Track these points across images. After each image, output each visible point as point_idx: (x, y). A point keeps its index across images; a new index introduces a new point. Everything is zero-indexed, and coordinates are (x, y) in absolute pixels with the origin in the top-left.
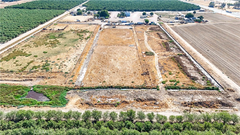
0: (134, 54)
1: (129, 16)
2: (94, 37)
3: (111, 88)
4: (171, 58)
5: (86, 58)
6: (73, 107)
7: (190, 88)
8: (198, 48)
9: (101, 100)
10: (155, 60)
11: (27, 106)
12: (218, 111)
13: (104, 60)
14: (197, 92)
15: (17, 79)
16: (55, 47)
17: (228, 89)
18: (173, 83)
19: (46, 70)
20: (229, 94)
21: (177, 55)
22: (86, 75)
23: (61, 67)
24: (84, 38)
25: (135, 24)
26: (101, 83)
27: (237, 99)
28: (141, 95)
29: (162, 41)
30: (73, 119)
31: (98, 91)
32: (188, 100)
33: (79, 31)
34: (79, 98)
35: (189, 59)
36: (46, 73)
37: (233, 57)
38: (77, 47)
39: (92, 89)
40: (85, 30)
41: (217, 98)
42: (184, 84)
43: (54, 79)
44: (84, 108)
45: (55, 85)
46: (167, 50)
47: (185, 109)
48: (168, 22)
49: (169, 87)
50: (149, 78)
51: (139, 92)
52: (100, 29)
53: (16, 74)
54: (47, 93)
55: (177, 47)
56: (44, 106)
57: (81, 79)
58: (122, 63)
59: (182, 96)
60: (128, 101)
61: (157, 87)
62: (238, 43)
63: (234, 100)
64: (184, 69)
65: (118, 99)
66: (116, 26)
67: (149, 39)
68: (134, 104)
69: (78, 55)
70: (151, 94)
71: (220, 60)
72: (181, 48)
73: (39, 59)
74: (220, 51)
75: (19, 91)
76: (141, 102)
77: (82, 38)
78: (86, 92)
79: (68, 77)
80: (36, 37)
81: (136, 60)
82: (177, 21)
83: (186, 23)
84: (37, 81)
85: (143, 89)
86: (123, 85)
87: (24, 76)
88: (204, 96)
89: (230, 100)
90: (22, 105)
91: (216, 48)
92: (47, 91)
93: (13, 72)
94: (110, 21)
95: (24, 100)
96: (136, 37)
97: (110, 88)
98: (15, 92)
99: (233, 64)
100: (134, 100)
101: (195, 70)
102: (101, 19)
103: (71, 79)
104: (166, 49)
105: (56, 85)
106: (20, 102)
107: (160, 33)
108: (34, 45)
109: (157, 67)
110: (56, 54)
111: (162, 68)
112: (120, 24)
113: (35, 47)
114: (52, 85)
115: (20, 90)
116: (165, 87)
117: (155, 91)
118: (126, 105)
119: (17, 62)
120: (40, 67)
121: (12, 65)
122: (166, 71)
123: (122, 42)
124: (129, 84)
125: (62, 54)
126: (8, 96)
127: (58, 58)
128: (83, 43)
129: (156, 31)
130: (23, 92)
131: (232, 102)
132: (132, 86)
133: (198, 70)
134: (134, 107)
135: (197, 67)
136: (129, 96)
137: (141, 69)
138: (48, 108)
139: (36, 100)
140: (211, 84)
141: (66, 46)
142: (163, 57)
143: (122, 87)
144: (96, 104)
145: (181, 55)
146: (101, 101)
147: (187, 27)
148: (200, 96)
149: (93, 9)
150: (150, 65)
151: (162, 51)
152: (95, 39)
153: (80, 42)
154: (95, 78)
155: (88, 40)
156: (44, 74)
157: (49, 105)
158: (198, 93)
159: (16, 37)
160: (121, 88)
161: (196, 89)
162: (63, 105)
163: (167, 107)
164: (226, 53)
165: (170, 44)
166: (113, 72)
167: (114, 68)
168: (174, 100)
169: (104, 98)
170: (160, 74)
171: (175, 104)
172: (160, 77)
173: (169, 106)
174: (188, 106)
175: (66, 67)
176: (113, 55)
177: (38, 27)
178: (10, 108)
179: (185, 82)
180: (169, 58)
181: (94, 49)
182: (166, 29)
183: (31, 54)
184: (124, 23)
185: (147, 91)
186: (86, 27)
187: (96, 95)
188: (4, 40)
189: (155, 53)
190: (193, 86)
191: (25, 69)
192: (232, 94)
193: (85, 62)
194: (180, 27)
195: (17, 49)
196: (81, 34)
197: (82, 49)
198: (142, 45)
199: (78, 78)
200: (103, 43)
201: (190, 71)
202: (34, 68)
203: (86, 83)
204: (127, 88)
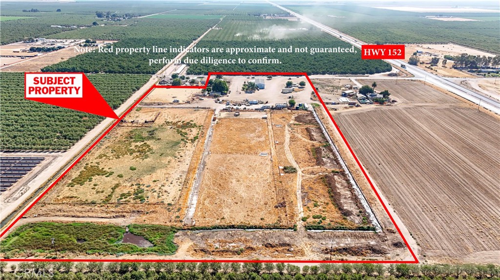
0: (266, 170)
1: (263, 88)
2: (205, 136)
4: (322, 178)
5: (194, 179)
6: (184, 255)
8: (366, 159)
9: (220, 245)
10: (298, 182)
11: (127, 253)
13: (221, 182)
14: (345, 234)
15: (104, 215)
16: (146, 158)
17: (387, 230)
18: (316, 220)
19: (140, 200)
20: (386, 237)
21: (330, 173)
22: (197, 207)
23: (161, 194)
24: (189, 140)
25: (272, 108)
26: (219, 221)
27: (394, 244)
28: (272, 238)
29: (313, 146)
30: (187, 270)
31: (216, 233)
32: (331, 244)
33: (179, 123)
34: (191, 243)
35: (348, 181)
36: (142, 206)
37: (413, 176)
38: (179, 157)
39: (207, 229)
40: (189, 123)
41: (369, 242)
42: (332, 221)
43: (154, 214)
44: (198, 256)
45: (156, 223)
47: (326, 257)
48: (327, 104)
49: (311, 226)
50: (286, 212)
51: (269, 234)
52: (214, 120)
53: (101, 207)
54: (148, 236)
55: (333, 157)
56: (148, 254)
57: (191, 212)
58: (248, 187)
60: (255, 246)
61: (294, 226)
62: (429, 149)
63: (390, 245)
64: (334, 197)
65: (242, 244)
67: (293, 139)
68: (262, 251)
69: (183, 172)
70: (286, 236)
71: (392, 182)
72: (340, 159)
73: (126, 182)
74: (397, 165)
75: (112, 233)
76: (271, 248)
77: (185, 140)
78: (199, 235)
79: (173, 211)
80: (113, 138)
81: (268, 181)
82: (344, 99)
83: (358, 106)
84: (131, 218)
85: (275, 230)
86: (249, 224)
87: (113, 209)
88: (354, 239)
89: (385, 245)
90: (121, 252)
91: (393, 159)
93: (95, 203)
94: (230, 100)
95: (122, 246)
96: (271, 136)
97: (231, 228)
98: (108, 234)
99: (408, 189)
100: (263, 245)
101: (352, 199)
102: (215, 96)
103: (177, 214)
104: (317, 161)
105: (157, 223)
106: (117, 248)
107: (312, 127)
108: (112, 154)
109: (299, 194)
110: (150, 171)
111: (305, 195)
112: (247, 107)
113: (115, 158)
115: (113, 231)
116: (305, 227)
117: (291, 232)
118: (252, 253)
119: (96, 187)
120: (131, 195)
121: (91, 193)
122: (310, 200)
123: (250, 147)
124: (256, 222)
125: (158, 171)
126: (99, 240)
127: (153, 180)
128: (188, 150)
129: (306, 123)
130: (118, 234)
131: (386, 248)
132: (261, 225)
133: (355, 199)
134: (262, 255)
135: (356, 193)
136: (256, 240)
137: (275, 198)
138: (154, 256)
139: (137, 246)
140: (367, 222)
141: (162, 157)
142: (309, 176)
143: (247, 227)
144: (213, 251)
146: (219, 247)
147: (359, 114)
148: (349, 239)
149: (199, 71)
150: (289, 190)
151: (310, 164)
152: (206, 140)
153: (184, 148)
154: (210, 213)
155: (196, 143)
156: (138, 206)
157: (154, 253)
158: (347, 235)
159: (81, 139)
160: (246, 228)
161: (346, 230)
162: (173, 252)
163: (303, 255)
165: (324, 150)
166: (235, 202)
167: (236, 196)
168: (314, 245)
169: (224, 242)
170: (302, 206)
171: (315, 250)
172: (300, 209)
173: (306, 253)
175: (168, 194)
176: (234, 172)
178: (107, 256)
179: (333, 218)
180: (318, 178)
181: (206, 160)
182: (323, 118)
183: (113, 173)
184: (254, 105)
185: (280, 232)
186: (189, 114)
187: (213, 238)
188: (66, 146)
189: (298, 169)
190: (342, 225)
191: (110, 199)
192: (391, 237)
193: (194, 186)
194: (347, 114)
195: (90, 163)
196: (183, 131)
197: (188, 162)
198: (281, 152)
199: (186, 213)
200: (219, 149)
201: (345, 200)
202: (123, 197)
203: (198, 221)
204: (254, 229)
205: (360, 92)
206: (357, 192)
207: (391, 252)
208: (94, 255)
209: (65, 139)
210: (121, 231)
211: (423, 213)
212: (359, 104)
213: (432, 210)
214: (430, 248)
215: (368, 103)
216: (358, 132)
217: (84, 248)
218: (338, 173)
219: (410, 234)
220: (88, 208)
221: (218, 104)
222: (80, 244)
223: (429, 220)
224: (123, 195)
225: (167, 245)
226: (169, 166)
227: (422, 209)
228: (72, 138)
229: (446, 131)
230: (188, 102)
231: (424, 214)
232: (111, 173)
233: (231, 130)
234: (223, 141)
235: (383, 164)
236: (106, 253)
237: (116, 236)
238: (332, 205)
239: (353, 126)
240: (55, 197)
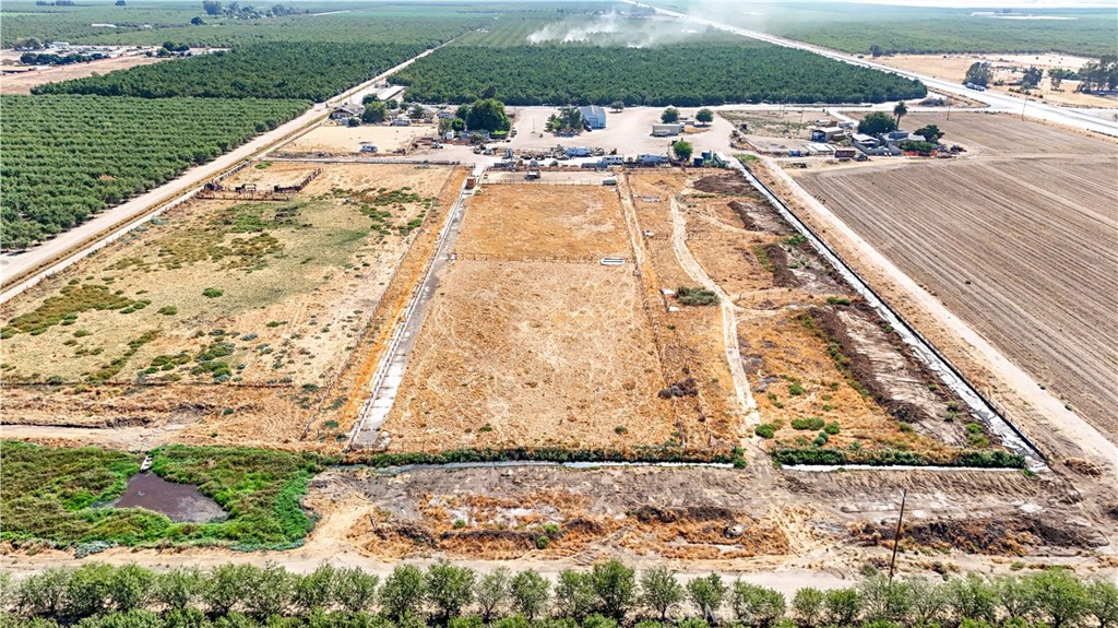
0: (624, 300)
1: (602, 127)
2: (442, 220)
3: (517, 456)
4: (799, 318)
5: (400, 319)
6: (336, 548)
7: (888, 456)
8: (923, 270)
9: (471, 515)
10: (725, 327)
11: (120, 544)
12: (1026, 569)
13: (484, 328)
14: (922, 478)
15: (81, 418)
16: (258, 268)
17: (1068, 464)
18: (807, 433)
19: (215, 376)
20: (1072, 488)
21: (822, 304)
22: (402, 395)
23: (285, 360)
24: (394, 228)
25: (630, 164)
26: (472, 436)
27: (1112, 512)
28: (660, 489)
29: (755, 241)
30: (336, 606)
31: (458, 474)
32: (881, 513)
33: (370, 194)
34: (367, 508)
35: (882, 324)
36: (215, 391)
37: (1086, 313)
38: (360, 265)
39: (429, 463)
40: (397, 192)
41: (1017, 503)
42: (862, 438)
43: (252, 416)
44: (388, 552)
45: (254, 443)
46: (779, 278)
47: (869, 556)
48: (778, 154)
49: (793, 453)
50: (698, 410)
51: (648, 478)
52: (470, 186)
53: (76, 393)
54: (215, 485)
55: (824, 268)
56: (200, 546)
57: (378, 413)
58: (569, 341)
59: (852, 498)
60: (600, 519)
61: (734, 451)
63: (1099, 516)
64: (857, 370)
65: (551, 510)
66: (543, 174)
67: (694, 229)
68: (625, 536)
69: (367, 303)
70: (709, 484)
71: (1025, 328)
72: (843, 271)
73: (181, 325)
74: (1024, 285)
75: (87, 475)
76: (659, 526)
77: (383, 228)
78: (398, 480)
79: (317, 405)
80: (174, 223)
81: (632, 326)
82: (821, 147)
83: (861, 159)
84: (170, 427)
85: (667, 464)
86: (577, 445)
87: (113, 402)
88: (959, 497)
89: (1080, 515)
90: (99, 540)
92: (216, 471)
93: (60, 384)
94: (515, 149)
95: (109, 518)
96: (632, 220)
97: (513, 458)
98: (69, 478)
99: (1088, 348)
100: (628, 514)
101: (911, 372)
102: (473, 141)
103: (331, 415)
104: (775, 276)
105: (258, 442)
106: (90, 527)
107: (745, 202)
108: (160, 259)
109: (735, 359)
110: (265, 299)
111: (754, 364)
112: (560, 163)
113: (165, 269)
114: (241, 444)
115: (93, 467)
116: (774, 455)
117: (725, 473)
118: (589, 541)
119: (81, 340)
120: (190, 359)
121: (58, 354)
122: (775, 376)
123: (571, 246)
124: (599, 437)
125: (290, 301)
126: (31, 498)
127: (269, 321)
128: (387, 251)
129: (726, 192)
130: (104, 478)
131: (1088, 524)
132: (616, 448)
133: (924, 375)
134: (626, 550)
135: (921, 357)
136: (603, 498)
137: (658, 370)
138: (222, 553)
139: (166, 518)
140: (987, 441)
141: (309, 266)
142: (759, 312)
143: (570, 455)
144: (445, 536)
145: (843, 303)
146: (470, 520)
147: (869, 175)
148: (939, 494)
149: (436, 94)
150: (701, 348)
151: (755, 283)
152: (444, 230)
153: (377, 247)
154: (442, 413)
155: (414, 235)
156: (203, 391)
157: (225, 542)
158: (927, 483)
159: (78, 224)
160: (565, 457)
161: (919, 465)
162: (293, 540)
163: (782, 548)
164: (1051, 294)
165: (790, 251)
166: (528, 380)
167: (531, 365)
168: (816, 515)
169: (487, 505)
170: (750, 394)
171: (823, 532)
172: (746, 405)
173: (792, 543)
174: (885, 545)
175: (310, 360)
176: (526, 303)
177: (182, 179)
178: (42, 555)
179: (863, 427)
180: (787, 319)
181: (441, 274)
182: (774, 183)
183: (148, 303)
184: (578, 158)
185: (686, 471)
186: (402, 176)
189: (721, 298)
190: (904, 448)
191: (115, 372)
192: (1087, 487)
195: (83, 279)
196: (380, 209)
197: (386, 279)
198: (664, 258)
199: (362, 412)
200: (479, 250)
201: (889, 376)
202: (160, 367)
203: (400, 437)
204: (594, 460)
205: (861, 130)
210: (121, 468)
212: (865, 155)
215: (887, 152)
218: (848, 305)
220: (28, 396)
221: (481, 156)
224: (160, 360)
225: (278, 516)
226: (323, 287)
230: (399, 152)
232: (142, 305)
233: (516, 208)
234: (491, 230)
235: (980, 282)
237: (99, 485)
238: (849, 390)
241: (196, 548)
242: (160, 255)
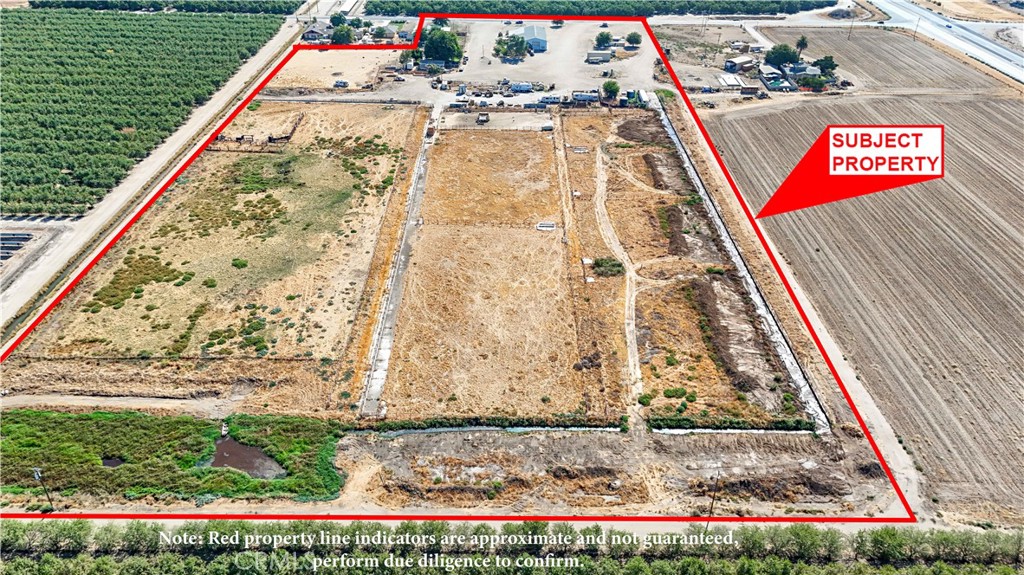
0: (553, 269)
1: (543, 51)
2: (410, 176)
3: (474, 423)
4: (683, 289)
5: (384, 292)
6: (360, 499)
7: (725, 422)
8: (786, 235)
9: (445, 472)
10: (627, 298)
11: (223, 496)
12: (794, 513)
13: (447, 300)
14: (743, 440)
15: (170, 390)
16: (270, 235)
17: (843, 429)
18: (673, 401)
19: (257, 350)
20: (841, 449)
21: (701, 274)
22: (391, 368)
23: (304, 334)
24: (371, 188)
25: (566, 104)
26: (443, 405)
27: (862, 469)
28: (570, 451)
29: (660, 203)
31: (436, 438)
32: (712, 469)
33: (348, 143)
34: (377, 467)
35: (745, 295)
36: (260, 365)
37: (898, 283)
38: (348, 232)
40: (370, 142)
41: (800, 461)
42: (710, 405)
43: (289, 387)
44: (393, 502)
45: (294, 412)
46: (673, 247)
47: (699, 504)
48: (694, 88)
49: (661, 421)
50: (600, 381)
51: (562, 441)
52: (430, 134)
53: (163, 367)
54: (274, 448)
55: (710, 233)
56: (273, 497)
57: (377, 382)
58: (511, 312)
59: (695, 458)
60: (529, 476)
61: (621, 419)
62: (933, 208)
63: (852, 471)
64: (714, 338)
65: (498, 468)
66: (492, 116)
67: (615, 184)
68: (545, 489)
69: (358, 273)
70: (603, 446)
71: (848, 299)
72: (724, 236)
73: (223, 299)
74: (860, 252)
75: (186, 440)
76: (567, 481)
77: (363, 186)
78: (395, 443)
79: (334, 378)
80: (194, 181)
81: (558, 298)
82: (731, 79)
83: (763, 96)
84: (234, 398)
86: (514, 414)
87: (189, 375)
88: (765, 455)
89: (840, 470)
90: (208, 492)
91: (849, 237)
92: (274, 437)
93: (148, 358)
94: (467, 80)
95: (211, 475)
96: (564, 176)
97: (471, 424)
98: (176, 443)
99: (889, 319)
100: (547, 471)
101: (757, 344)
102: (432, 72)
103: (344, 386)
104: (671, 242)
105: (297, 411)
106: (200, 482)
108: (191, 225)
109: (631, 329)
110: (281, 270)
111: (644, 336)
112: (507, 101)
113: (197, 236)
114: (288, 412)
115: (191, 434)
116: (648, 421)
117: (614, 436)
118: (521, 493)
119: (152, 314)
120: (235, 334)
121: (140, 329)
122: (658, 348)
123: (514, 208)
124: (529, 408)
125: (300, 270)
126: (155, 459)
127: (288, 294)
128: (368, 214)
129: (643, 142)
130: (200, 443)
131: (843, 478)
132: (542, 416)
133: (764, 344)
134: (545, 500)
135: (765, 328)
136: (532, 458)
137: (574, 343)
138: (288, 503)
139: (247, 475)
140: (794, 408)
141: (310, 235)
142: (654, 282)
143: (510, 423)
144: (429, 491)
145: (719, 273)
146: (445, 477)
147: (765, 116)
148: (753, 455)
150: (608, 320)
151: (655, 251)
152: (412, 188)
153: (360, 210)
154: (422, 384)
155: (389, 195)
156: (251, 366)
157: (288, 494)
158: (746, 444)
159: (117, 183)
161: (745, 429)
162: (332, 493)
163: (643, 498)
164: (878, 262)
165: (686, 213)
166: (481, 352)
167: (482, 338)
168: (670, 472)
169: (456, 465)
170: (638, 365)
171: (672, 485)
172: (634, 373)
173: (651, 494)
174: (710, 496)
175: (323, 335)
176: (479, 273)
177: (189, 124)
178: (175, 505)
179: (713, 396)
180: (674, 289)
181: (413, 241)
182: (683, 129)
183: (193, 275)
184: (521, 94)
185: (589, 435)
186: (372, 119)
187: (429, 453)
188: (81, 202)
189: (627, 265)
190: (736, 415)
191: (185, 347)
192: (852, 447)
193: (383, 310)
194: (738, 116)
195: (137, 248)
196: (358, 163)
197: (369, 246)
198: (586, 221)
199: (366, 383)
200: (441, 213)
201: (740, 348)
202: (215, 341)
203: (394, 406)
204: (525, 426)
205: (768, 61)
206: (769, 324)
207: (853, 490)
208: (143, 501)
209: (81, 183)
210: (209, 435)
211: (926, 382)
212: (767, 92)
213: (946, 374)
214: (947, 478)
215: (786, 88)
216: (766, 165)
217: (118, 481)
218: (721, 274)
219: (896, 439)
220: (131, 370)
221: (438, 91)
222: (109, 469)
223: (940, 400)
224: (214, 335)
225: (319, 474)
226: (324, 258)
227: (923, 370)
228: (95, 181)
229: (969, 161)
230: (368, 87)
231: (929, 386)
232: (188, 277)
233: (470, 161)
234: (450, 191)
235: (827, 249)
236: (173, 495)
237: (197, 447)
238: (709, 361)
239: (754, 149)
240: (54, 340)
241: (271, 499)
242: (191, 221)
